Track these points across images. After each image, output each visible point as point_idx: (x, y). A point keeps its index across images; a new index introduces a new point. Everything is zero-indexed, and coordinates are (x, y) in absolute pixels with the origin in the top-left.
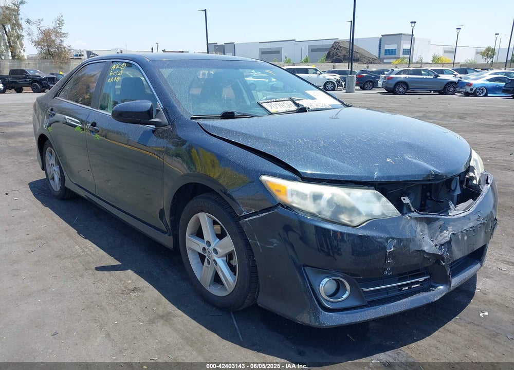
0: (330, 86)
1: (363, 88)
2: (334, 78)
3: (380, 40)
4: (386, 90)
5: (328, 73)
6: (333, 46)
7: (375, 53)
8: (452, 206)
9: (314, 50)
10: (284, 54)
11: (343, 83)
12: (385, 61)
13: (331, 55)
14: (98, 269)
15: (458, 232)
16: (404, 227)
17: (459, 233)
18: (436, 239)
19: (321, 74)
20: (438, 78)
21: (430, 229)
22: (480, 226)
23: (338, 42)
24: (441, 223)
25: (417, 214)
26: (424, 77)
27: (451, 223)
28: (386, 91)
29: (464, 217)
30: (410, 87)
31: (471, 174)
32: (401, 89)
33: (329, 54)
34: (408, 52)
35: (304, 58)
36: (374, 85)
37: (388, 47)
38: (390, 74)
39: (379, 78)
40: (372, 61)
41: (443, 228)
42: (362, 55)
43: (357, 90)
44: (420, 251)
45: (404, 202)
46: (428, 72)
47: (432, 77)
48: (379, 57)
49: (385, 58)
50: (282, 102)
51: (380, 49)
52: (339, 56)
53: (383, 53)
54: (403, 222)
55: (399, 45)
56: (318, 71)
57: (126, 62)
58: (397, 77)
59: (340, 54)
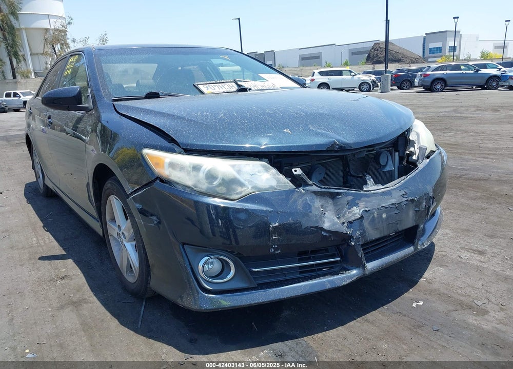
0: (365, 87)
1: (400, 88)
2: (369, 79)
3: (424, 39)
4: (424, 88)
5: (363, 74)
6: (373, 48)
7: (419, 52)
8: (370, 181)
9: (354, 53)
10: (325, 58)
11: (379, 84)
12: (430, 60)
13: (371, 57)
14: (41, 258)
15: (373, 209)
16: (295, 201)
17: (374, 211)
18: (343, 216)
19: (356, 75)
20: (479, 72)
21: (335, 205)
22: (406, 202)
23: (379, 44)
24: (350, 198)
25: (317, 188)
26: (464, 72)
27: (363, 199)
28: (424, 90)
29: (383, 192)
30: (448, 83)
31: (412, 149)
32: (439, 87)
33: (369, 56)
34: (453, 49)
35: (344, 62)
36: (412, 85)
37: (432, 45)
38: (427, 70)
39: (415, 76)
40: (415, 61)
41: (351, 204)
42: (404, 56)
43: (392, 89)
44: (316, 227)
45: (295, 173)
46: (469, 67)
47: (472, 72)
48: (423, 56)
49: (430, 57)
50: (223, 84)
51: (424, 47)
52: (379, 58)
53: (427, 51)
54: (295, 196)
55: (445, 43)
56: (352, 72)
57: (77, 54)
58: (434, 74)
59: (380, 56)
